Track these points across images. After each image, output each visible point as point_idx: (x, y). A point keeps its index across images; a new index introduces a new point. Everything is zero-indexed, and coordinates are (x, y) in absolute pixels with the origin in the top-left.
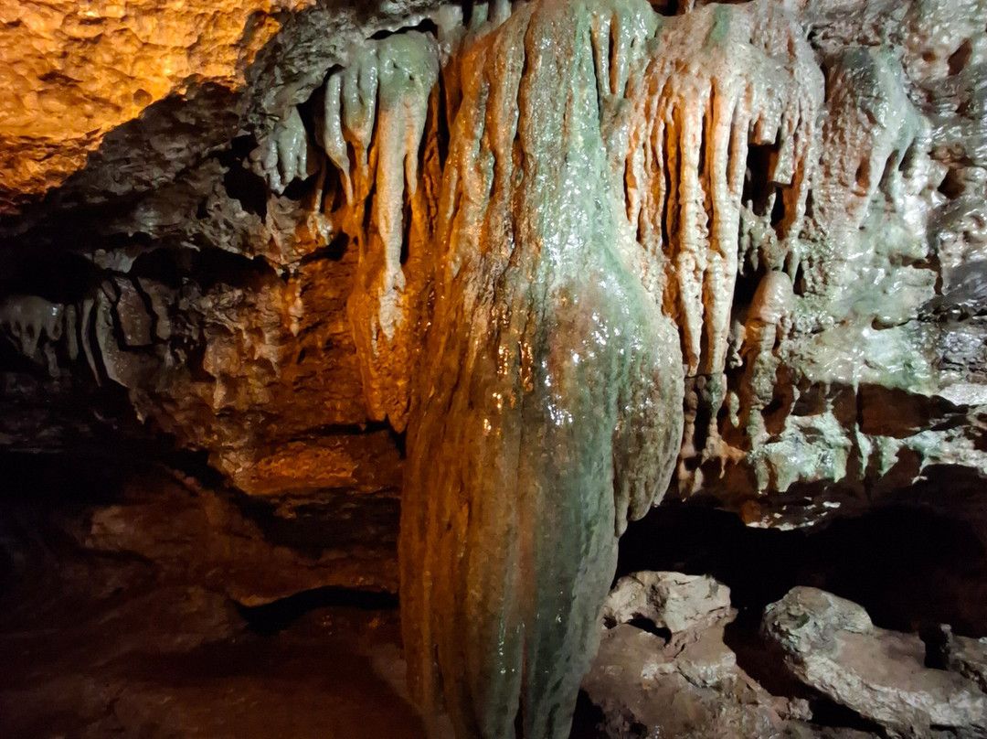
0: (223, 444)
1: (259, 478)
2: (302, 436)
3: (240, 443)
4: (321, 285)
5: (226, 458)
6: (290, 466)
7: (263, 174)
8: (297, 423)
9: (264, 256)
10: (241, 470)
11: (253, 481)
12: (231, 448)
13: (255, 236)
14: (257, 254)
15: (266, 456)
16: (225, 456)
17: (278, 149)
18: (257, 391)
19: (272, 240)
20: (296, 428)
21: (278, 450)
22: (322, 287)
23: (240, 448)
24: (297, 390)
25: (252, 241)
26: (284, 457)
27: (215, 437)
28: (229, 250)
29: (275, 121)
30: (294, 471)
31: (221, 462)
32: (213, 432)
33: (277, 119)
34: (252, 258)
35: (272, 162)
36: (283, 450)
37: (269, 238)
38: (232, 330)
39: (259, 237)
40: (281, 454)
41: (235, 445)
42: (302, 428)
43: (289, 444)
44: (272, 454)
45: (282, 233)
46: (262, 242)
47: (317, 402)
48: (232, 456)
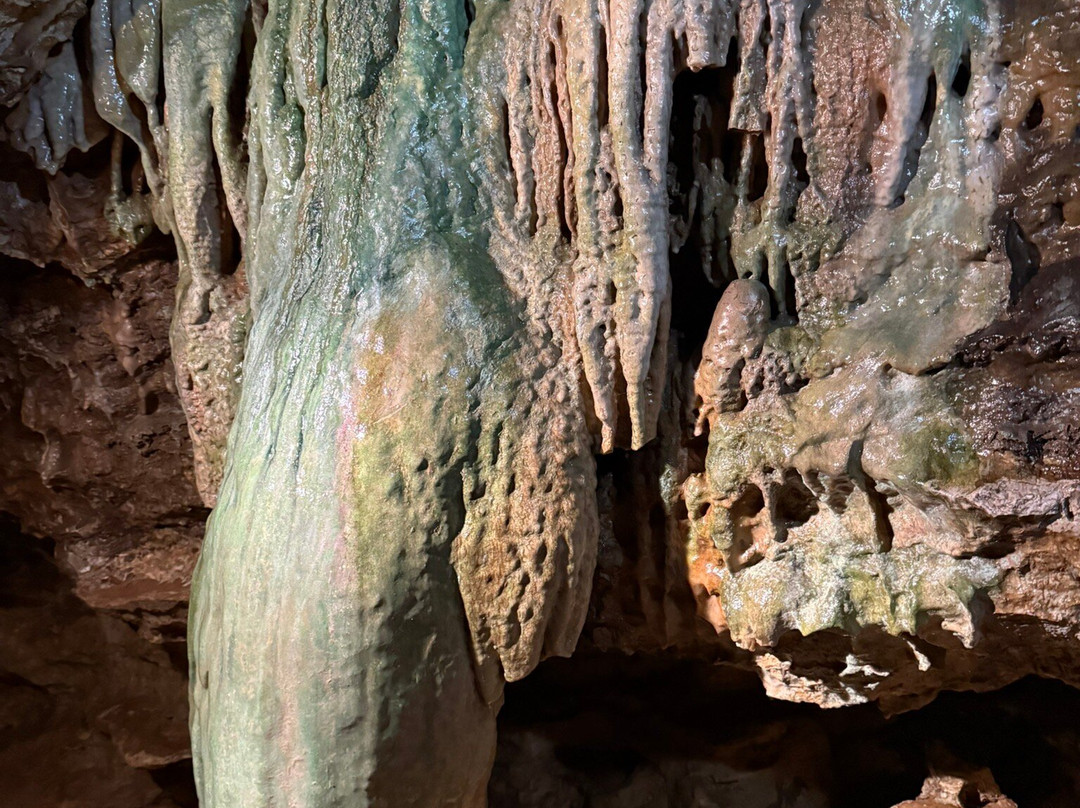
0: (67, 530)
1: (113, 580)
2: (169, 521)
3: (89, 529)
4: (154, 300)
5: (72, 551)
6: (160, 565)
7: (25, 149)
8: (156, 502)
9: (60, 262)
10: (88, 569)
11: (103, 586)
12: (77, 536)
13: (39, 234)
14: (49, 259)
15: (126, 550)
16: (72, 546)
17: (42, 108)
18: (95, 455)
19: (64, 239)
20: (156, 509)
21: (142, 540)
22: (156, 303)
23: (92, 536)
24: (147, 455)
25: (37, 241)
26: (152, 550)
27: (60, 519)
28: (12, 256)
29: (20, 73)
30: (162, 573)
31: (67, 556)
32: (57, 512)
33: (21, 70)
34: (42, 266)
35: (35, 129)
36: (149, 540)
37: (60, 237)
38: (55, 367)
39: (46, 237)
40: (148, 545)
41: (82, 532)
42: (164, 510)
43: (156, 532)
44: (135, 546)
45: (77, 228)
46: (51, 242)
47: (175, 472)
48: (80, 546)
